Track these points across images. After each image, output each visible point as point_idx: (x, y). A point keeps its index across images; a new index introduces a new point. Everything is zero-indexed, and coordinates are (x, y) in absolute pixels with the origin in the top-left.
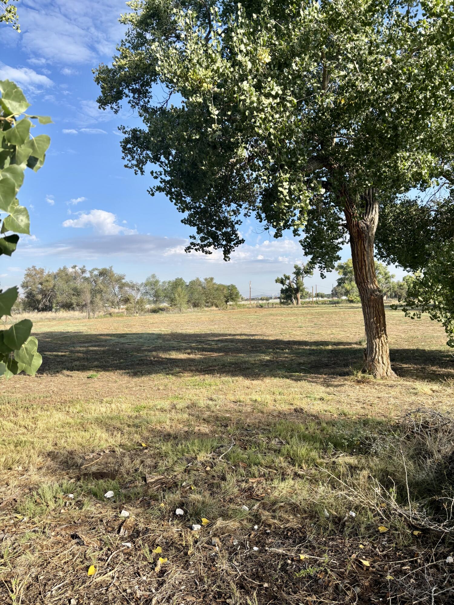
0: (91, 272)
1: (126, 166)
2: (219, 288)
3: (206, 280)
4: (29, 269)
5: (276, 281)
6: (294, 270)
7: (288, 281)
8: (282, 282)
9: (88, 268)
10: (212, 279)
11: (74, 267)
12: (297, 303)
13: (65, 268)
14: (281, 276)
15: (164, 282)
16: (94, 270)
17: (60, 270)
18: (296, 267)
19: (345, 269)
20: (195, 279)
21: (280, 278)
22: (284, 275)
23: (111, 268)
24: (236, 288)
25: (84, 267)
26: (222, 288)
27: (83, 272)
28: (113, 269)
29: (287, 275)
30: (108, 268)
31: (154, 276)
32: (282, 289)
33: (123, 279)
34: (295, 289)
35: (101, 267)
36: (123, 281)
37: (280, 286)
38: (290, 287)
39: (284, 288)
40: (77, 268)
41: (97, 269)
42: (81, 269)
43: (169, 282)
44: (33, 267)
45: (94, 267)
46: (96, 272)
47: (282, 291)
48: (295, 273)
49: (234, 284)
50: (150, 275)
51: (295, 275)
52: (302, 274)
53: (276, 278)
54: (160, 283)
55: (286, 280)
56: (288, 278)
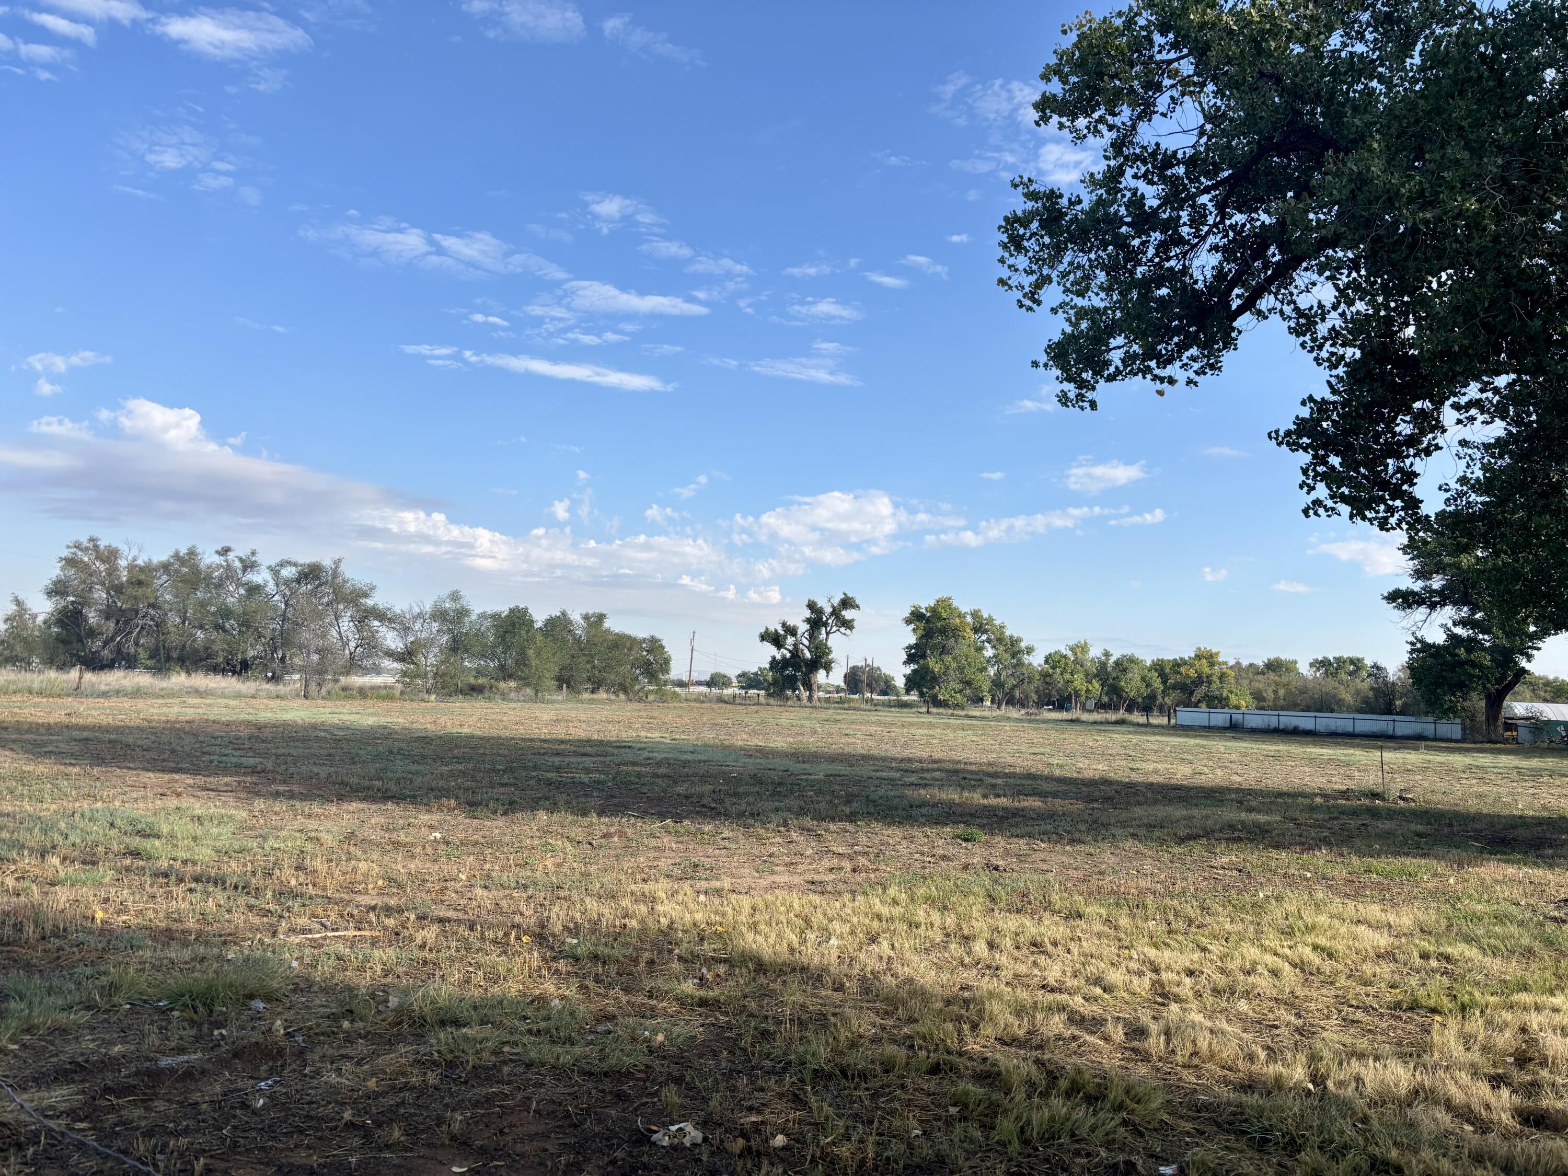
0: (275, 571)
2: (622, 643)
3: (586, 617)
4: (78, 546)
5: (763, 638)
6: (808, 614)
7: (790, 640)
8: (776, 640)
10: (601, 617)
11: (225, 551)
13: (192, 553)
14: (775, 626)
15: (483, 616)
16: (284, 564)
17: (176, 556)
18: (812, 606)
20: (556, 613)
21: (772, 629)
22: (784, 625)
23: (337, 563)
24: (662, 647)
25: (253, 554)
27: (249, 566)
28: (343, 567)
29: (791, 623)
30: (327, 563)
31: (455, 596)
32: (774, 658)
33: (366, 596)
34: (805, 661)
35: (306, 558)
36: (370, 602)
37: (771, 651)
38: (795, 653)
39: (778, 657)
40: (231, 556)
41: (289, 563)
42: (241, 559)
43: (495, 616)
44: (91, 540)
45: (286, 558)
46: (288, 572)
47: (774, 663)
48: (808, 621)
49: (658, 636)
50: (445, 592)
51: (808, 627)
52: (825, 624)
53: (763, 630)
54: (474, 617)
55: (785, 638)
56: (792, 631)
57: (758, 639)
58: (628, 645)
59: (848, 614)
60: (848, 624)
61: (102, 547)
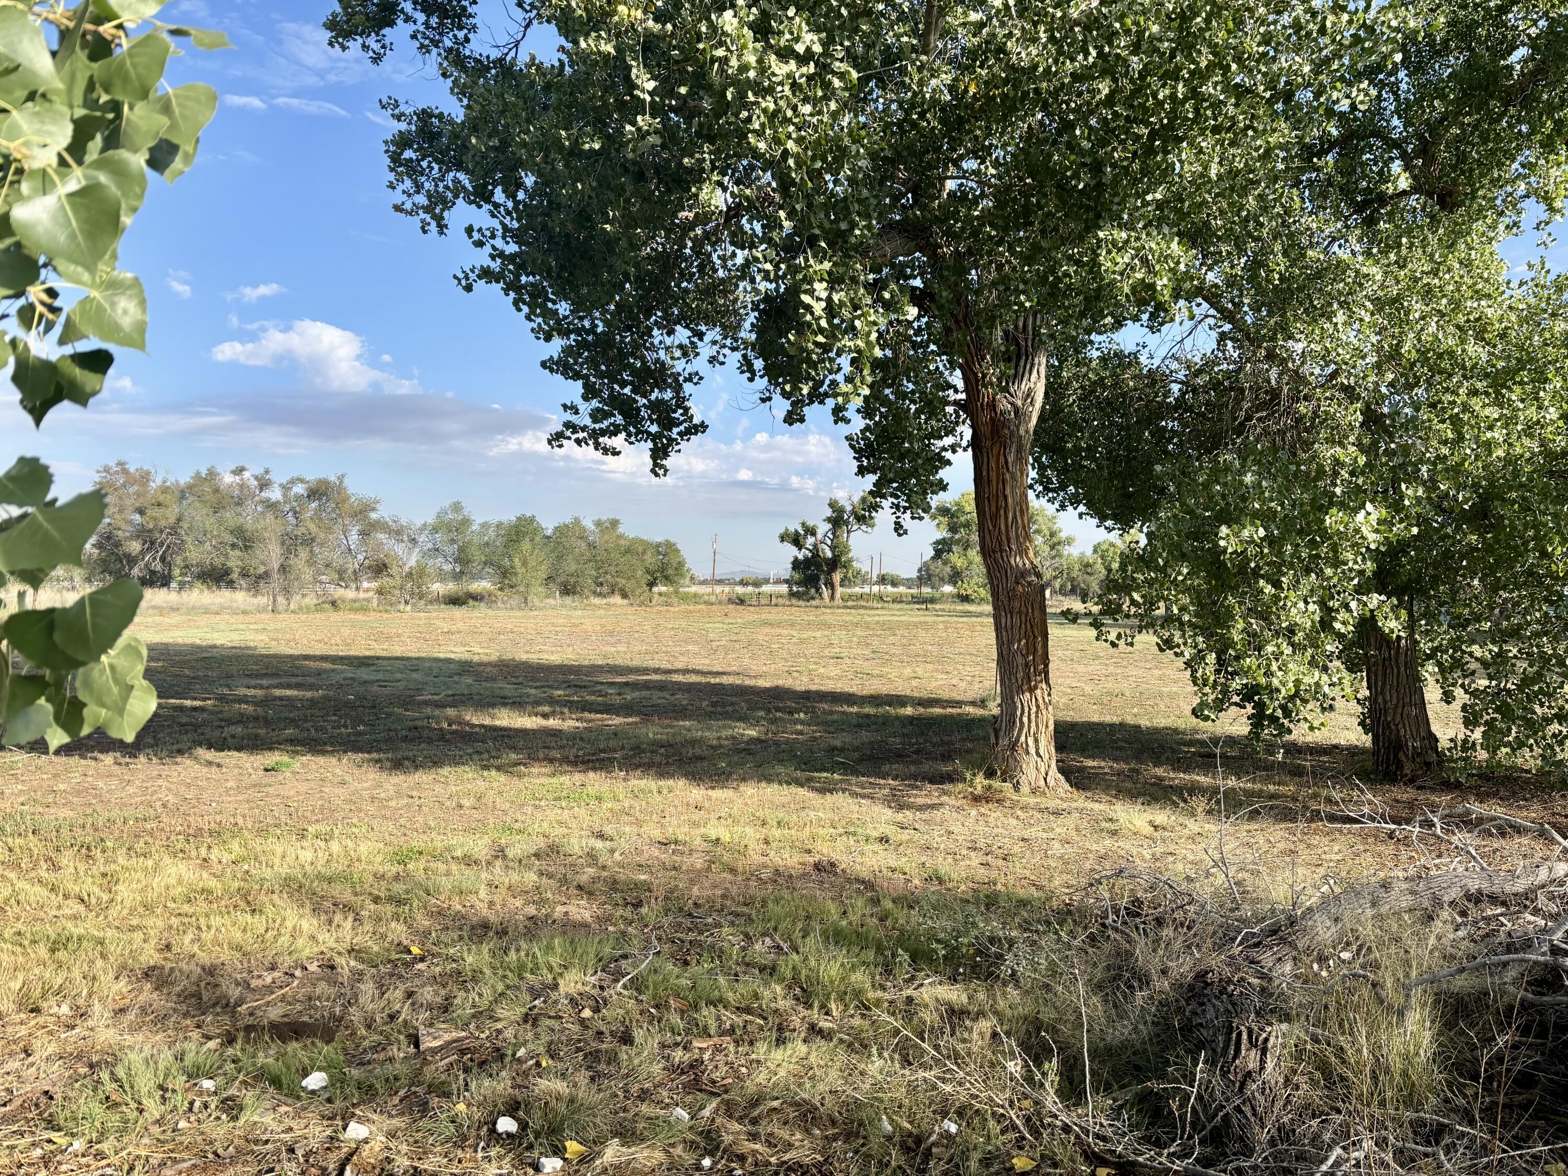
0: (286, 488)
1: (398, 208)
2: (633, 549)
3: (598, 524)
4: (107, 470)
5: (783, 539)
6: (829, 512)
7: (810, 540)
8: (797, 541)
9: (279, 477)
10: (615, 523)
11: (239, 471)
12: (832, 598)
13: (212, 474)
14: (795, 526)
15: (485, 525)
16: (293, 481)
18: (832, 505)
19: (953, 516)
20: (568, 520)
21: (792, 529)
22: (803, 524)
23: (341, 478)
24: (678, 551)
25: (267, 472)
26: (640, 549)
27: (264, 484)
28: (346, 482)
29: (810, 523)
30: (332, 478)
31: (457, 507)
32: (796, 559)
33: (373, 509)
34: (827, 560)
35: (312, 476)
36: (374, 516)
37: (791, 552)
38: (816, 552)
39: (800, 557)
40: (247, 475)
41: (302, 481)
42: (256, 478)
43: (499, 525)
44: (120, 464)
45: (296, 475)
46: (299, 489)
47: (796, 565)
48: (829, 520)
49: (672, 540)
50: (447, 504)
51: (830, 526)
52: (847, 523)
53: (782, 531)
54: (475, 527)
55: (805, 537)
56: (812, 532)
57: (778, 540)
61: (132, 470)
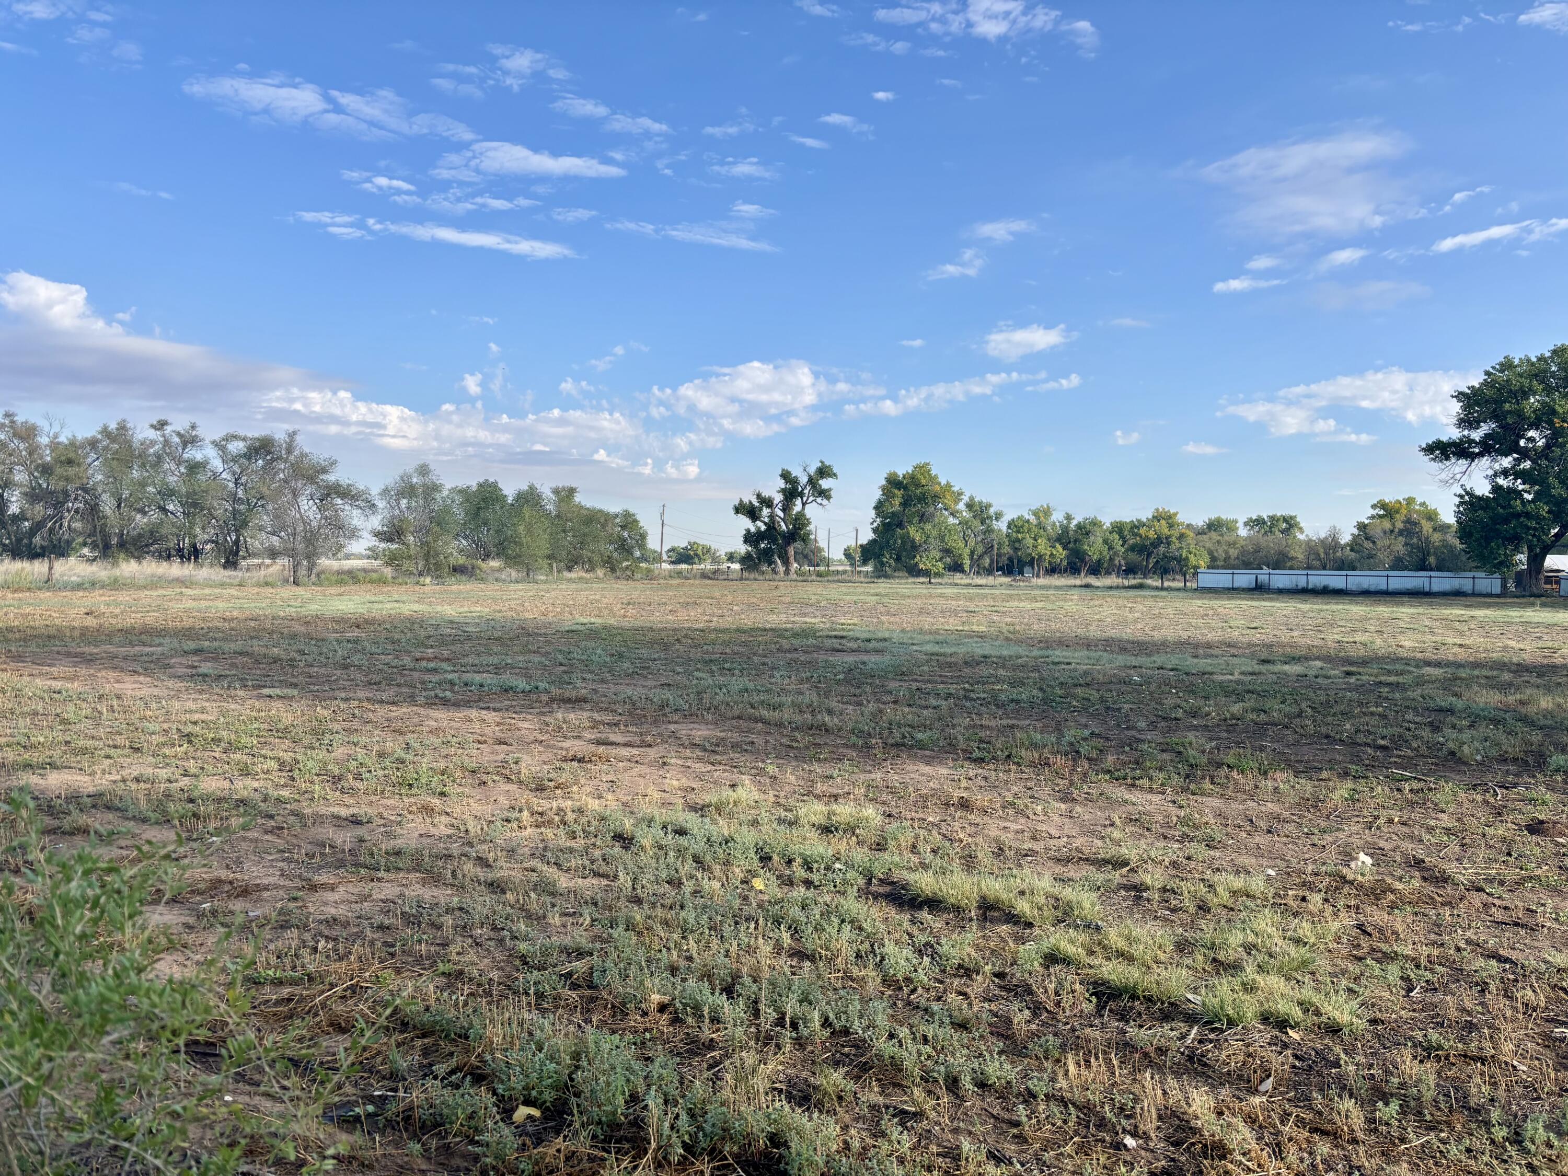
0: (220, 446)
2: (595, 519)
3: (556, 492)
5: (737, 510)
6: (782, 484)
7: (766, 512)
8: (752, 513)
10: (572, 491)
11: (161, 425)
12: (787, 572)
14: (750, 498)
16: (230, 438)
17: (105, 431)
18: (785, 476)
20: (525, 487)
21: (746, 501)
22: (759, 496)
23: (292, 435)
25: (193, 427)
27: (189, 440)
28: (299, 440)
29: (766, 494)
30: (281, 436)
31: (423, 470)
32: (748, 531)
34: (782, 534)
35: (254, 432)
36: (332, 478)
37: (746, 523)
38: (771, 526)
39: (753, 530)
40: (168, 429)
41: (235, 437)
42: (179, 434)
43: (465, 491)
45: (231, 431)
46: (236, 447)
47: (749, 538)
48: (783, 491)
49: (632, 510)
50: (410, 466)
51: (784, 497)
52: (801, 495)
53: (737, 503)
54: (445, 493)
55: (761, 510)
56: (768, 503)
57: (732, 512)
58: (602, 520)
59: (825, 483)
60: (824, 494)
61: (19, 423)
